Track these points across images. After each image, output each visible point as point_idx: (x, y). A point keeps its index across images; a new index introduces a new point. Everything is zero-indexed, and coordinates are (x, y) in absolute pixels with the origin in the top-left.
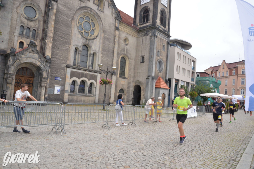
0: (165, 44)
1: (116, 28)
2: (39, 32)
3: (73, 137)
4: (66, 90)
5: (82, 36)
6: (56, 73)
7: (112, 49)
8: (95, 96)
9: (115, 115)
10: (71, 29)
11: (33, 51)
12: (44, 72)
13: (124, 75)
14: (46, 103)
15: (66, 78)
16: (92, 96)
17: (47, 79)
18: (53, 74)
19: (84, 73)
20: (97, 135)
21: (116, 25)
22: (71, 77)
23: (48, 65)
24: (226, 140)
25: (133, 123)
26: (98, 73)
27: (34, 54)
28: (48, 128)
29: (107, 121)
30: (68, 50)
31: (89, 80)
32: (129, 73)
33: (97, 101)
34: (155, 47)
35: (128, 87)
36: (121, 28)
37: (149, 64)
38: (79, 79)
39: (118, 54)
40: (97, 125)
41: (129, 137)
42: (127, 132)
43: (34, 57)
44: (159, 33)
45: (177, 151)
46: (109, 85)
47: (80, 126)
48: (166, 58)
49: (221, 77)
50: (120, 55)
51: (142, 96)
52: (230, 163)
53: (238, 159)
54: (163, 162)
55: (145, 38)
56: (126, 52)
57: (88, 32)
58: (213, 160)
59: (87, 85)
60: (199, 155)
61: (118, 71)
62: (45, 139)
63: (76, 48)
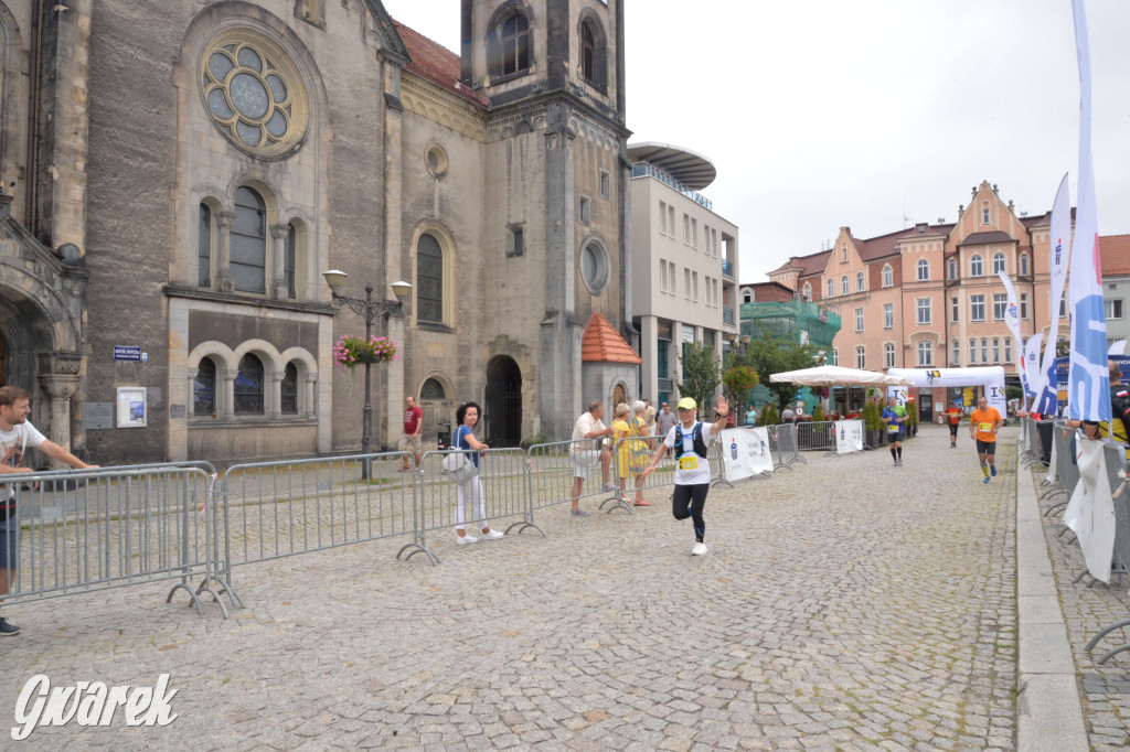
0: (608, 168)
1: (387, 102)
2: (11, 128)
3: (290, 618)
4: (174, 406)
5: (230, 142)
6: (116, 324)
7: (375, 199)
10: (174, 109)
12: (58, 327)
13: (439, 316)
15: (167, 347)
16: (300, 424)
17: (79, 360)
18: (101, 330)
19: (253, 318)
20: (393, 595)
21: (384, 88)
22: (194, 342)
23: (76, 293)
25: (529, 525)
26: (319, 314)
29: (419, 529)
30: (165, 212)
31: (281, 350)
32: (458, 307)
33: (325, 445)
34: (570, 183)
35: (462, 370)
36: (410, 99)
37: (548, 260)
38: (233, 346)
39: (405, 219)
40: (370, 552)
41: (539, 588)
42: (517, 566)
44: (581, 119)
45: (764, 621)
46: (382, 367)
47: (293, 564)
48: (617, 230)
50: (412, 226)
51: (529, 403)
52: (986, 640)
53: (1006, 620)
54: (735, 674)
55: (519, 146)
56: (441, 211)
57: (258, 122)
58: (919, 638)
59: (274, 374)
60: (856, 625)
61: (411, 301)
62: (155, 645)
63: (204, 199)
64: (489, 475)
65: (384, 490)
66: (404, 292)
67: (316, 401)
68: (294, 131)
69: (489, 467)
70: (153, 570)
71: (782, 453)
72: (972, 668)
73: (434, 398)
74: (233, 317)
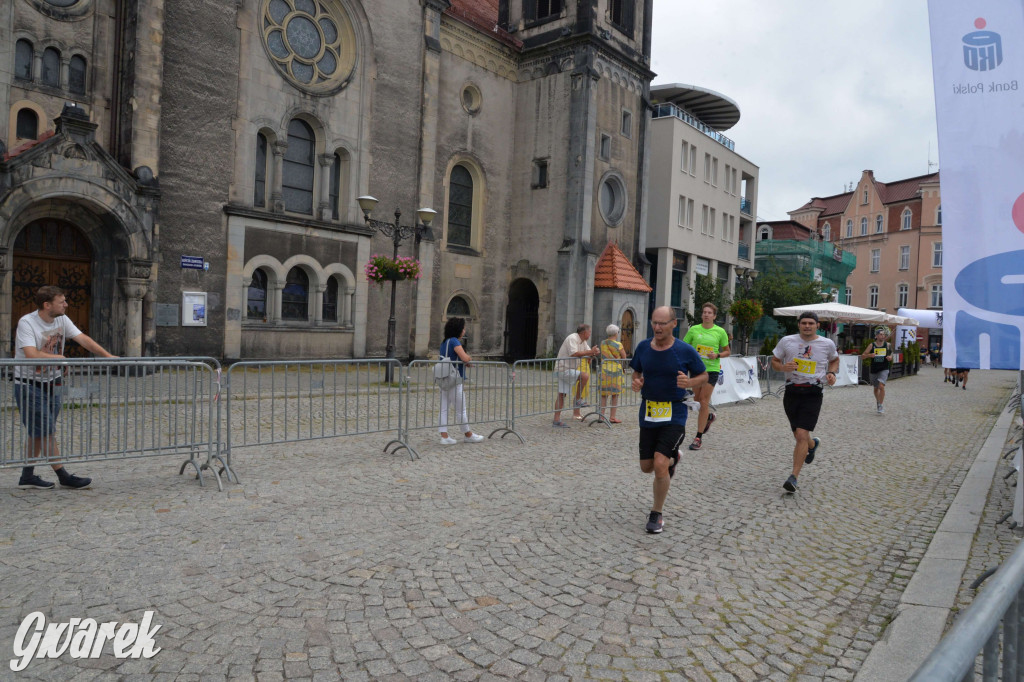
0: (630, 108)
1: (426, 42)
2: (99, 65)
3: (270, 495)
4: (230, 309)
5: (285, 79)
6: (183, 237)
7: (413, 133)
8: (351, 331)
9: (433, 405)
10: (237, 49)
11: (78, 147)
12: (133, 237)
13: (468, 241)
14: (149, 361)
15: (226, 258)
16: (339, 331)
17: (150, 266)
18: (171, 241)
19: (299, 237)
20: (366, 482)
21: (425, 30)
22: (248, 256)
24: (873, 483)
25: (510, 432)
26: (359, 234)
27: (86, 163)
28: (164, 464)
29: (403, 427)
30: (226, 138)
31: (324, 265)
32: (486, 233)
33: (360, 350)
34: (592, 121)
35: (486, 290)
36: (449, 41)
37: (568, 193)
38: (282, 259)
39: (440, 151)
40: (364, 445)
41: (493, 487)
42: (484, 466)
43: (86, 174)
44: (607, 61)
45: (681, 533)
46: (408, 284)
47: (296, 450)
48: (635, 167)
49: (855, 241)
50: (446, 158)
51: (544, 322)
52: (887, 569)
53: (915, 552)
54: (629, 577)
55: (547, 86)
56: (473, 145)
57: (311, 61)
58: (821, 561)
59: (317, 286)
60: (767, 544)
61: (442, 226)
62: (153, 507)
63: (260, 130)
66: (431, 218)
67: (353, 311)
70: (163, 446)
71: (771, 382)
72: (860, 594)
74: (283, 235)
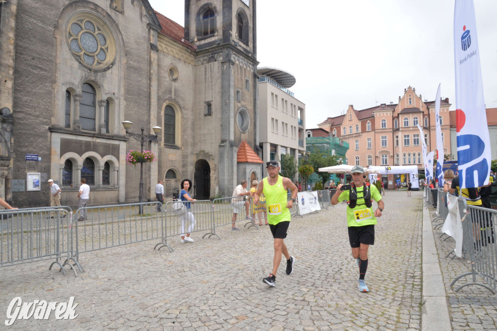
0: (249, 78)
1: (151, 46)
3: (105, 276)
5: (80, 63)
6: (27, 144)
7: (146, 90)
8: (118, 189)
10: (55, 48)
13: (174, 142)
15: (51, 154)
16: (111, 190)
17: (9, 160)
18: (20, 147)
19: (90, 142)
20: (152, 265)
21: (150, 40)
22: (62, 153)
23: (8, 130)
25: (213, 234)
26: (120, 140)
29: (164, 236)
30: (50, 93)
31: (102, 156)
32: (183, 137)
33: (122, 199)
34: (232, 83)
35: (184, 166)
36: (162, 46)
37: (222, 118)
38: (81, 154)
39: (159, 99)
40: (142, 247)
41: (217, 262)
42: (207, 252)
44: (237, 56)
47: (107, 252)
48: (252, 105)
50: (162, 102)
51: (213, 180)
52: (409, 282)
53: (418, 273)
54: (302, 298)
55: (210, 67)
56: (175, 95)
57: (93, 54)
58: (381, 282)
59: (99, 167)
60: (354, 277)
61: (161, 135)
62: (43, 289)
63: (68, 88)
64: (196, 212)
65: (148, 219)
66: (158, 131)
67: (118, 179)
68: (109, 59)
69: (195, 208)
70: (43, 255)
71: (324, 203)
72: (403, 294)
73: (171, 178)
74: (81, 141)
